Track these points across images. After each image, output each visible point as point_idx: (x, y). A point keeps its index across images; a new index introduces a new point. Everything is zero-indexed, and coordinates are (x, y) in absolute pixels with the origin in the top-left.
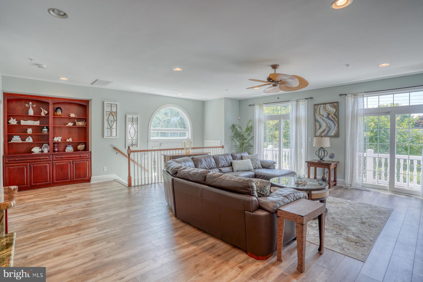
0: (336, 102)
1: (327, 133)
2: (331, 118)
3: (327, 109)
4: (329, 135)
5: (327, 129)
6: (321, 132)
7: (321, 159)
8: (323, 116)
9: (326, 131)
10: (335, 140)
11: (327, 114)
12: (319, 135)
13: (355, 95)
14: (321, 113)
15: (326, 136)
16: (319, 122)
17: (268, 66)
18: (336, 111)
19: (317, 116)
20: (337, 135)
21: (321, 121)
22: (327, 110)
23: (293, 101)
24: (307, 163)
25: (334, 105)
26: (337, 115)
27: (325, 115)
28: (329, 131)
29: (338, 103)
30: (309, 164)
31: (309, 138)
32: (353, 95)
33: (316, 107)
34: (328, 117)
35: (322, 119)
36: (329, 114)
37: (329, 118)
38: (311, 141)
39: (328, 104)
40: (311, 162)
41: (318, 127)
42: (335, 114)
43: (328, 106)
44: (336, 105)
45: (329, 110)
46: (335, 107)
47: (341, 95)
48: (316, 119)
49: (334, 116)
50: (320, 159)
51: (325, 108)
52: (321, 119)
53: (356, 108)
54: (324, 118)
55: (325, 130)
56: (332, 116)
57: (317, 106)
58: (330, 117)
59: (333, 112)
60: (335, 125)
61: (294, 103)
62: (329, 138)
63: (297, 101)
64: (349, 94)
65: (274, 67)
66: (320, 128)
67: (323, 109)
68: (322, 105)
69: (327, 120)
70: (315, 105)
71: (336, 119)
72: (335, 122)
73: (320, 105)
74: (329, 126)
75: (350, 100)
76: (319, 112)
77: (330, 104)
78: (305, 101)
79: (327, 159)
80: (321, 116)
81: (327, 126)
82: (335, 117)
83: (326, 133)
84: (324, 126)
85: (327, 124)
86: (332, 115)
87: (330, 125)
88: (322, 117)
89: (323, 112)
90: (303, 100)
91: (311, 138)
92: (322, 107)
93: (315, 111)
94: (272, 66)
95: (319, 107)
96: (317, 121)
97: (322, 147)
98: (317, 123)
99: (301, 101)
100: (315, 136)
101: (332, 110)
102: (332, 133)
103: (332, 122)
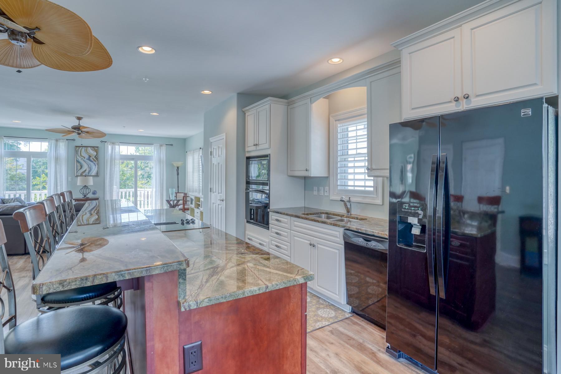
0: (97, 147)
3: (88, 152)
4: (90, 175)
5: (88, 169)
6: (82, 172)
7: (85, 196)
8: (85, 158)
10: (96, 178)
11: (88, 156)
12: (80, 175)
13: (113, 143)
14: (82, 155)
15: (88, 175)
16: (80, 163)
18: (97, 154)
19: (78, 157)
20: (97, 175)
21: (82, 162)
23: (52, 140)
26: (96, 158)
27: (87, 157)
28: (89, 171)
32: (111, 143)
33: (77, 149)
34: (89, 159)
35: (83, 160)
36: (90, 156)
38: (71, 180)
39: (90, 148)
41: (79, 167)
42: (95, 157)
44: (95, 148)
45: (90, 153)
46: (96, 151)
47: (102, 142)
48: (78, 160)
49: (95, 159)
50: (83, 196)
51: (86, 150)
53: (114, 153)
54: (85, 160)
55: (86, 170)
56: (93, 158)
58: (91, 159)
59: (94, 155)
60: (96, 166)
61: (53, 142)
62: (92, 177)
63: (57, 140)
64: (109, 142)
65: (79, 119)
66: (81, 168)
67: (84, 151)
68: (84, 148)
69: (87, 161)
70: (76, 147)
71: (96, 161)
72: (95, 163)
73: (81, 148)
75: (109, 147)
76: (80, 154)
78: (66, 142)
79: (90, 196)
80: (82, 157)
81: (88, 167)
82: (96, 160)
84: (85, 167)
85: (88, 165)
86: (93, 157)
87: (91, 166)
88: (84, 158)
89: (84, 154)
90: (64, 141)
91: (71, 177)
92: (83, 149)
93: (76, 152)
94: (77, 117)
95: (80, 149)
96: (78, 162)
97: (85, 186)
98: (78, 164)
99: (62, 141)
100: (76, 175)
101: (94, 153)
102: (94, 172)
103: (93, 163)
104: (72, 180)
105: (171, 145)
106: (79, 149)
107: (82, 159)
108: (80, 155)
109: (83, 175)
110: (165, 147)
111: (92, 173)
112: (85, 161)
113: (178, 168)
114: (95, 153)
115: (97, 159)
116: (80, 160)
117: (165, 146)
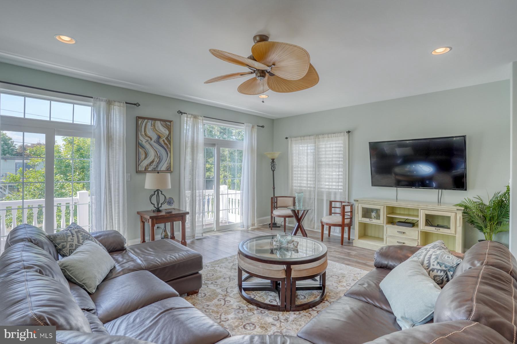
0: (170, 122)
1: (157, 166)
2: (163, 143)
3: (157, 129)
4: (156, 170)
5: (157, 160)
6: (148, 165)
7: (158, 209)
8: (151, 139)
9: (155, 163)
11: (157, 136)
13: (195, 117)
14: (148, 133)
16: (144, 148)
18: (170, 133)
19: (141, 138)
20: (170, 170)
21: (147, 146)
22: (157, 131)
23: (102, 100)
25: (166, 124)
27: (154, 137)
28: (159, 163)
31: (128, 175)
32: (193, 116)
33: (140, 122)
34: (158, 142)
35: (149, 143)
36: (159, 137)
37: (160, 143)
38: (129, 180)
39: (159, 122)
41: (143, 156)
42: (167, 138)
43: (158, 124)
44: (168, 124)
45: (160, 131)
46: (168, 128)
47: (180, 112)
48: (140, 142)
49: (166, 141)
51: (154, 125)
52: (147, 143)
54: (152, 142)
55: (153, 162)
56: (164, 141)
57: (141, 120)
58: (161, 141)
59: (165, 135)
60: (167, 154)
63: (109, 103)
66: (146, 157)
67: (151, 126)
68: (150, 121)
69: (155, 145)
70: (139, 118)
71: (169, 146)
72: (167, 149)
73: (146, 120)
74: (159, 155)
76: (145, 131)
77: (162, 122)
78: (124, 107)
80: (147, 138)
81: (156, 155)
82: (168, 143)
83: (155, 167)
84: (152, 155)
85: (156, 152)
86: (164, 139)
87: (161, 154)
88: (149, 139)
89: (150, 132)
92: (150, 123)
93: (138, 128)
95: (144, 123)
96: (141, 145)
97: (159, 190)
100: (136, 170)
101: (164, 131)
103: (164, 150)
104: (131, 179)
105: (263, 127)
106: (142, 123)
107: (147, 140)
108: (143, 133)
109: (149, 169)
110: (256, 130)
111: (159, 168)
112: (151, 145)
113: (273, 160)
114: (167, 132)
115: (170, 142)
116: (144, 141)
117: (257, 127)
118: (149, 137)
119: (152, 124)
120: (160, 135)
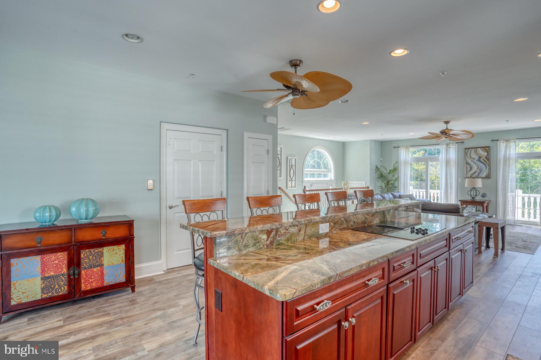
0: (488, 147)
1: (479, 175)
2: (483, 161)
3: (478, 153)
4: (480, 176)
5: (478, 171)
6: (472, 174)
7: (473, 198)
8: (474, 159)
9: (477, 173)
10: (487, 181)
11: (478, 157)
12: (470, 176)
13: (507, 141)
14: (472, 156)
15: (477, 177)
16: (470, 165)
17: (442, 122)
18: (488, 154)
19: (467, 159)
20: (488, 177)
21: (472, 163)
22: (478, 154)
23: (443, 145)
24: (460, 202)
25: (485, 149)
26: (488, 158)
27: (477, 158)
28: (480, 173)
29: (489, 147)
30: (463, 203)
31: (460, 179)
32: (505, 141)
33: (467, 151)
34: (479, 160)
36: (480, 157)
39: (480, 148)
40: (464, 201)
41: (469, 169)
42: (486, 158)
43: (479, 150)
44: (487, 149)
45: (480, 154)
46: (487, 151)
47: (493, 140)
48: (467, 161)
49: (485, 160)
51: (476, 151)
53: (508, 153)
54: (475, 161)
55: (475, 172)
56: (483, 159)
58: (481, 160)
59: (484, 156)
60: (486, 167)
61: (445, 146)
62: (481, 179)
63: (447, 145)
64: (501, 140)
65: (447, 123)
66: (471, 170)
67: (474, 152)
68: (474, 149)
69: (478, 163)
70: (466, 149)
71: (488, 162)
72: (486, 164)
73: (470, 149)
74: (480, 168)
75: (502, 146)
76: (470, 155)
77: (481, 148)
78: (455, 145)
79: (479, 198)
80: (472, 159)
81: (478, 168)
83: (478, 175)
84: (475, 168)
85: (478, 166)
86: (484, 158)
87: (482, 167)
88: (473, 160)
89: (473, 155)
90: (454, 144)
91: (461, 179)
92: (473, 150)
93: (466, 154)
94: (444, 121)
95: (470, 151)
96: (467, 163)
97: (474, 188)
98: (467, 166)
99: (452, 144)
100: (465, 177)
101: (484, 154)
102: (484, 175)
103: (484, 165)
104: (462, 181)
106: (468, 151)
107: (472, 160)
108: (469, 157)
109: (473, 176)
111: (482, 175)
112: (474, 163)
114: (486, 154)
116: (469, 161)
118: (473, 158)
119: (474, 151)
120: (481, 156)
